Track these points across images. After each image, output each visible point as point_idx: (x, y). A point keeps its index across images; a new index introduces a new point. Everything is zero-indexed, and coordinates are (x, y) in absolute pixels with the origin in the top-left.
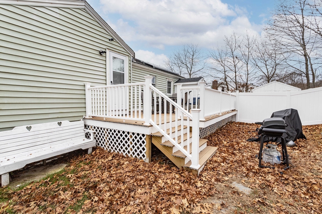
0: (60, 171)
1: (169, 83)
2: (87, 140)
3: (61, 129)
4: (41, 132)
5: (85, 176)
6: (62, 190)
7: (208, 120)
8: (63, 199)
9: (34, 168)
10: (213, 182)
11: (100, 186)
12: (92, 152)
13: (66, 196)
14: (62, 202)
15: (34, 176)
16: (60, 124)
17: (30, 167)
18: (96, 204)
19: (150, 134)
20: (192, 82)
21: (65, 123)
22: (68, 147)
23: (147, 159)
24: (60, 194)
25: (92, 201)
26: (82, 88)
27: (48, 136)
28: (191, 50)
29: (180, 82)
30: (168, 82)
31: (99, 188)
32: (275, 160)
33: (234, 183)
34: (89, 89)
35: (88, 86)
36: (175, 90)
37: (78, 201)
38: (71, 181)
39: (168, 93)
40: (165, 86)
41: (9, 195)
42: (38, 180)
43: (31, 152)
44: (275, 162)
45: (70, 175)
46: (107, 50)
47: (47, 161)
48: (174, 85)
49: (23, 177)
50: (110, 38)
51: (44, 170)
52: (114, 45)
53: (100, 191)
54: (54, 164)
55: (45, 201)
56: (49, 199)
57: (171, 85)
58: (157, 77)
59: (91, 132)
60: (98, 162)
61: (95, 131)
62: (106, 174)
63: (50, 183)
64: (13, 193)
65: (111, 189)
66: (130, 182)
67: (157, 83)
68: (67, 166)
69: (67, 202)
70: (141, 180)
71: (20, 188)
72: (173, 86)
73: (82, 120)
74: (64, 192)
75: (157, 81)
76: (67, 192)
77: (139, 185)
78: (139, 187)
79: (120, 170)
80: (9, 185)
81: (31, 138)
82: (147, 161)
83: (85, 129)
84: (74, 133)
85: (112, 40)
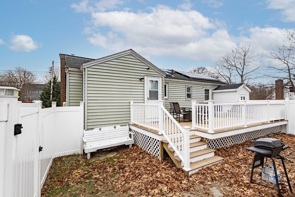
0: (112, 157)
1: (207, 91)
2: (130, 139)
3: (115, 130)
4: (106, 132)
5: (122, 162)
6: (109, 167)
7: (216, 132)
8: (108, 171)
9: (102, 152)
10: (196, 183)
11: (126, 169)
12: (132, 147)
13: (110, 170)
14: (107, 172)
15: (101, 157)
16: (115, 127)
17: (100, 152)
18: (121, 177)
19: (161, 140)
20: (231, 89)
21: (118, 127)
22: (118, 142)
23: (160, 158)
24: (107, 168)
25: (120, 175)
26: (128, 104)
27: (109, 135)
28: (242, 51)
29: (219, 89)
30: (205, 90)
31: (125, 169)
32: (271, 179)
33: (214, 188)
34: (132, 105)
35: (132, 103)
36: (214, 97)
37: (114, 174)
38: (115, 163)
39: (205, 100)
40: (203, 94)
41: (89, 164)
42: (102, 159)
43: (100, 143)
44: (271, 181)
45: (115, 160)
46: (145, 76)
47: (108, 149)
48: (213, 92)
49: (96, 156)
50: (147, 67)
51: (106, 154)
52: (151, 72)
53: (126, 171)
54: (111, 152)
55: (101, 170)
56: (103, 169)
57: (209, 93)
58: (193, 87)
59: (132, 134)
60: (132, 154)
61: (134, 133)
62: (132, 163)
63: (106, 162)
64: (91, 164)
65: (130, 171)
66: (142, 170)
67: (193, 92)
68: (117, 154)
69: (109, 173)
70: (148, 170)
71: (94, 162)
72: (211, 93)
73: (128, 125)
74: (110, 168)
75: (193, 90)
76: (111, 168)
77: (146, 173)
78: (145, 174)
79: (141, 162)
80: (90, 159)
81: (101, 135)
82: (160, 159)
83: (129, 132)
84: (123, 133)
85: (149, 69)
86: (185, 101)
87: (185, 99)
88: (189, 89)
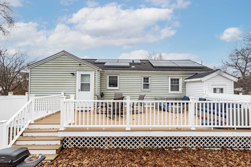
1: (175, 81)
30: (171, 79)
36: (186, 87)
46: (77, 71)
48: (185, 81)
52: (83, 67)
57: (178, 82)
58: (152, 77)
72: (182, 83)
85: (80, 65)
86: (141, 92)
87: (140, 90)
88: (146, 79)
